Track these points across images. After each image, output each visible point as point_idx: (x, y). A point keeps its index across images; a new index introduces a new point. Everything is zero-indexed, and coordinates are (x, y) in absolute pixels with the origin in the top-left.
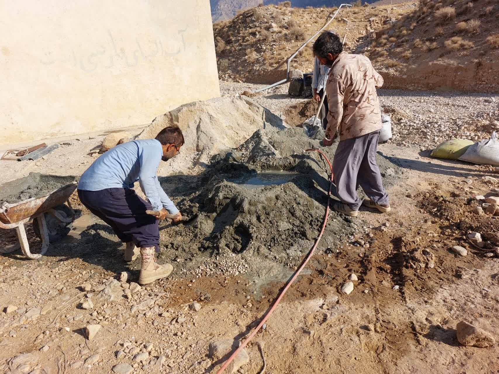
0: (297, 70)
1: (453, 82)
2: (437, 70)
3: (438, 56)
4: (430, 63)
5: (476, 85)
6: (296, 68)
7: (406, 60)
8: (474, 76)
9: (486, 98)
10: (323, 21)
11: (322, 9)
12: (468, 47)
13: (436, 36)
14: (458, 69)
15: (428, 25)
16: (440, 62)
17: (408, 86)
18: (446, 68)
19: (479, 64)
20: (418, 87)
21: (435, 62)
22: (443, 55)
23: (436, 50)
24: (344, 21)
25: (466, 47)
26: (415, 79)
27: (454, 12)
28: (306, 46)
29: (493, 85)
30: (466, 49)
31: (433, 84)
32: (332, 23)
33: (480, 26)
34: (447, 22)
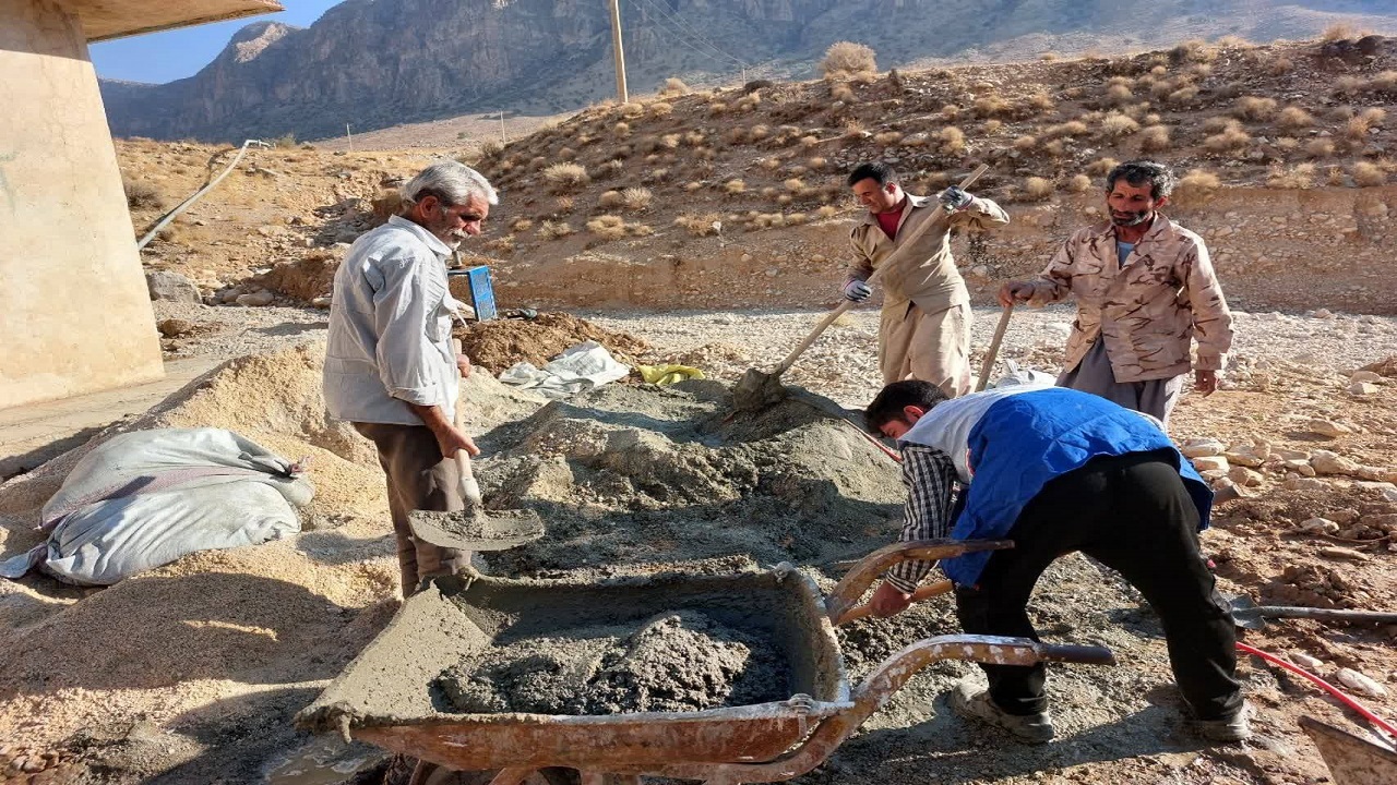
0: (168, 272)
1: (631, 293)
2: (590, 273)
3: (582, 246)
4: (570, 260)
5: (680, 296)
6: (161, 268)
7: (507, 253)
8: (672, 282)
9: (717, 316)
10: (199, 170)
11: (186, 145)
12: (644, 234)
13: (560, 212)
14: (634, 270)
15: (529, 193)
16: (592, 257)
17: (525, 302)
18: (609, 268)
19: (677, 263)
20: (551, 302)
21: (579, 257)
22: (594, 246)
23: (570, 237)
24: (266, 175)
25: (639, 232)
26: (541, 287)
27: (584, 173)
28: (174, 221)
29: (715, 296)
30: (640, 236)
31: (586, 296)
32: (230, 175)
33: (652, 200)
34: (577, 190)
